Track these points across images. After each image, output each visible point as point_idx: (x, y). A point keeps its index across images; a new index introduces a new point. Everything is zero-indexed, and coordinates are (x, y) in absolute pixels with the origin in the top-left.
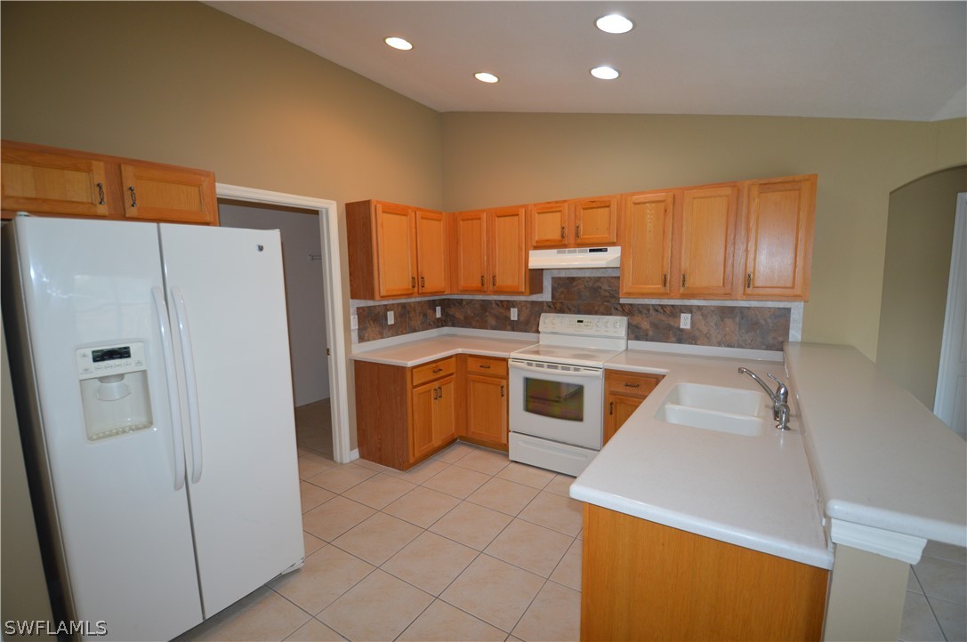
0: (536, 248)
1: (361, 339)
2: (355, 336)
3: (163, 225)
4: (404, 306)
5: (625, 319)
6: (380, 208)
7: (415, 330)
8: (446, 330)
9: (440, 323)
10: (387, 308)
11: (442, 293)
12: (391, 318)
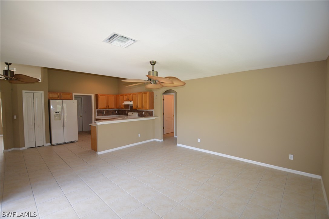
0: (125, 101)
1: (98, 116)
2: (96, 115)
3: (63, 101)
4: (108, 111)
5: (138, 113)
6: (99, 95)
7: (110, 115)
8: (118, 116)
9: (116, 114)
10: (104, 111)
11: (114, 108)
12: (104, 113)
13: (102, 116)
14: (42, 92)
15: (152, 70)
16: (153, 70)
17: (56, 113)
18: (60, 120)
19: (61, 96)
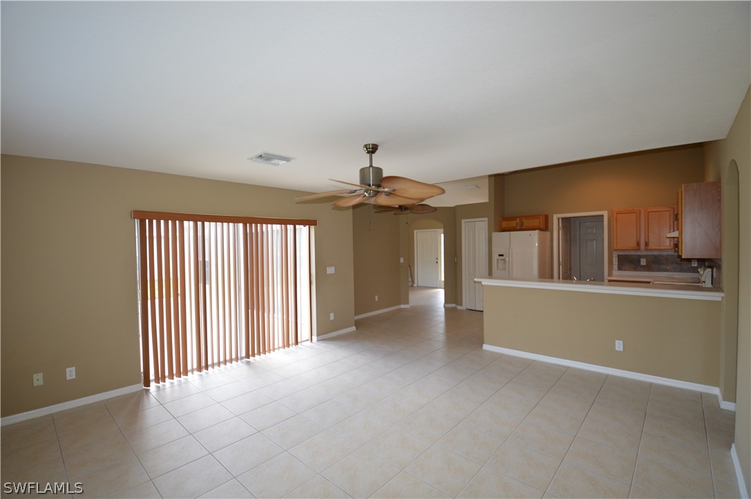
1: (620, 269)
4: (655, 257)
6: (615, 213)
10: (640, 256)
12: (643, 262)
13: (635, 270)
14: (486, 219)
15: (368, 166)
16: (371, 166)
17: (500, 255)
18: (505, 269)
19: (522, 224)
